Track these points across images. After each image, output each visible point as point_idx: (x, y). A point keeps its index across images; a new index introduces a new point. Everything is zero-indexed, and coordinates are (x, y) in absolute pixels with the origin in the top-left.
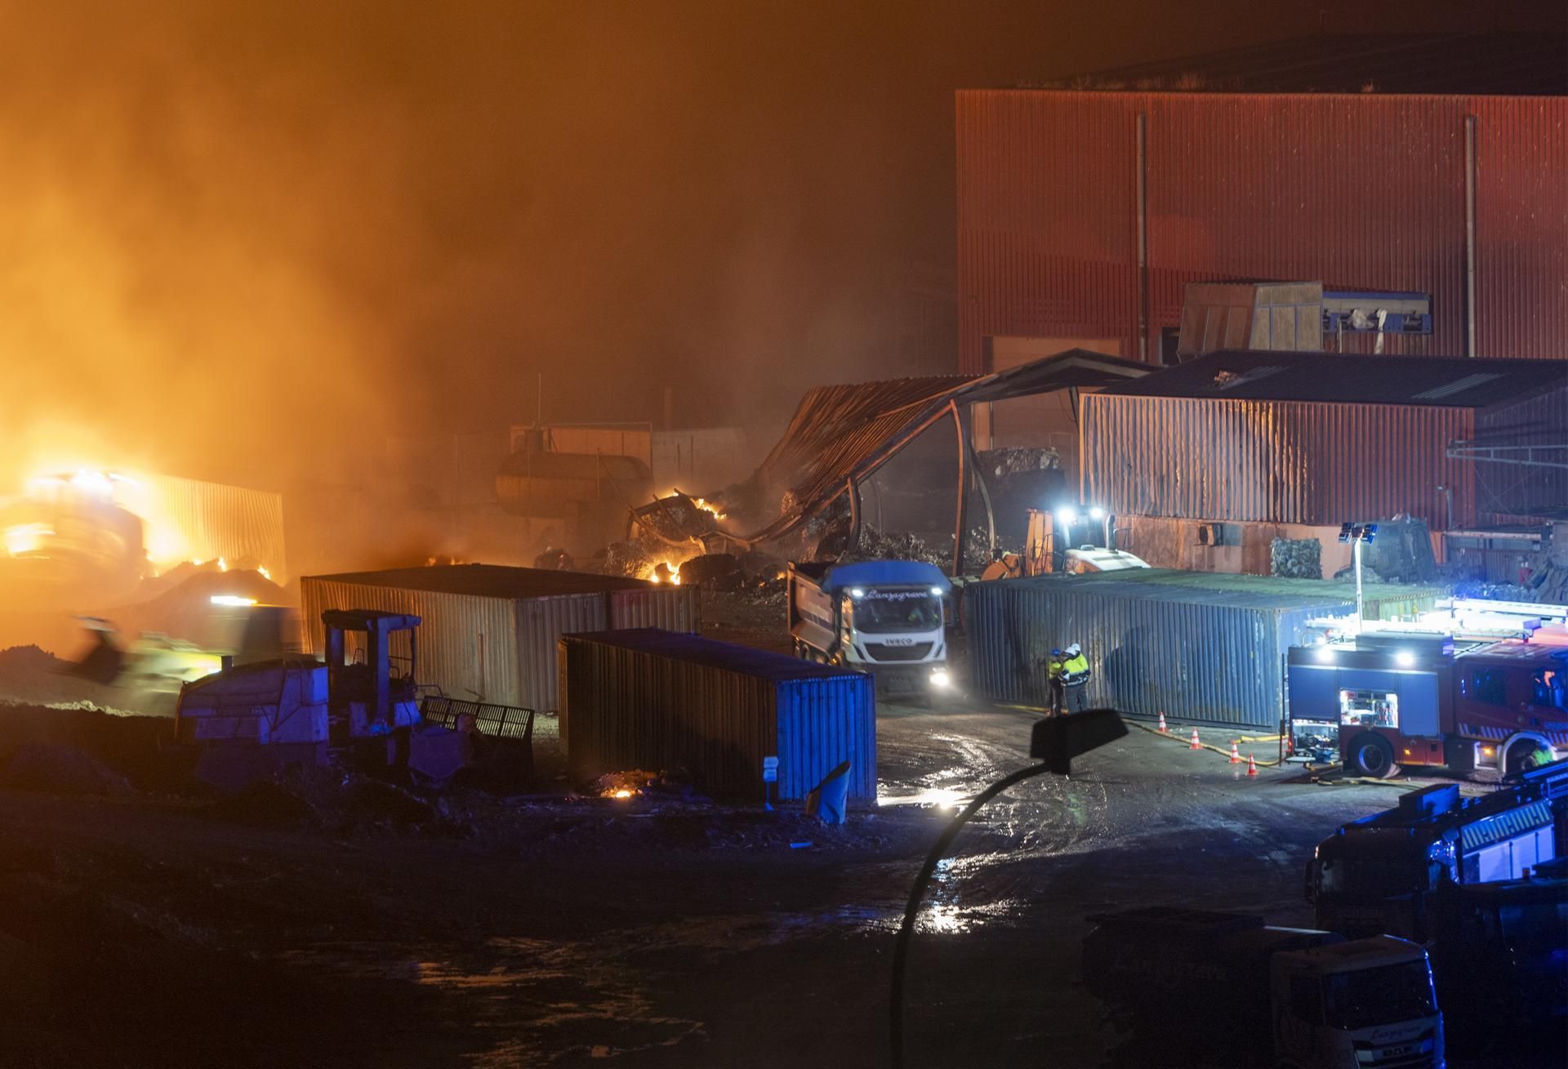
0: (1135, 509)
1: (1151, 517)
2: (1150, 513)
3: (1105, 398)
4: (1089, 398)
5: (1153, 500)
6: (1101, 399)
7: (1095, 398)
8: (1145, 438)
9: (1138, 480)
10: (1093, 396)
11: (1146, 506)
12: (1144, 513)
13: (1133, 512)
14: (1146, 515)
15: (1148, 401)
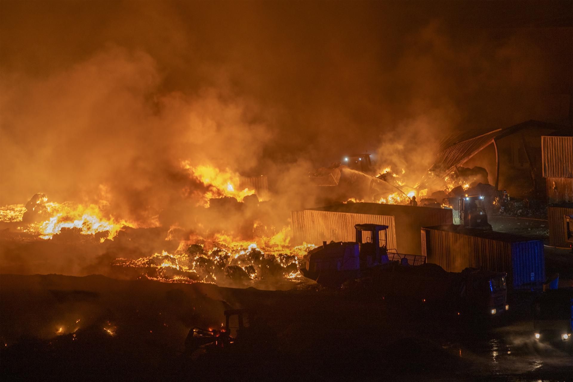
0: (563, 175)
1: (570, 178)
2: (569, 177)
3: (551, 138)
4: (545, 138)
5: (570, 172)
6: (550, 138)
7: (547, 137)
8: (567, 151)
9: (564, 165)
10: (546, 137)
11: (567, 174)
12: (567, 177)
13: (563, 176)
14: (568, 177)
15: (567, 138)
